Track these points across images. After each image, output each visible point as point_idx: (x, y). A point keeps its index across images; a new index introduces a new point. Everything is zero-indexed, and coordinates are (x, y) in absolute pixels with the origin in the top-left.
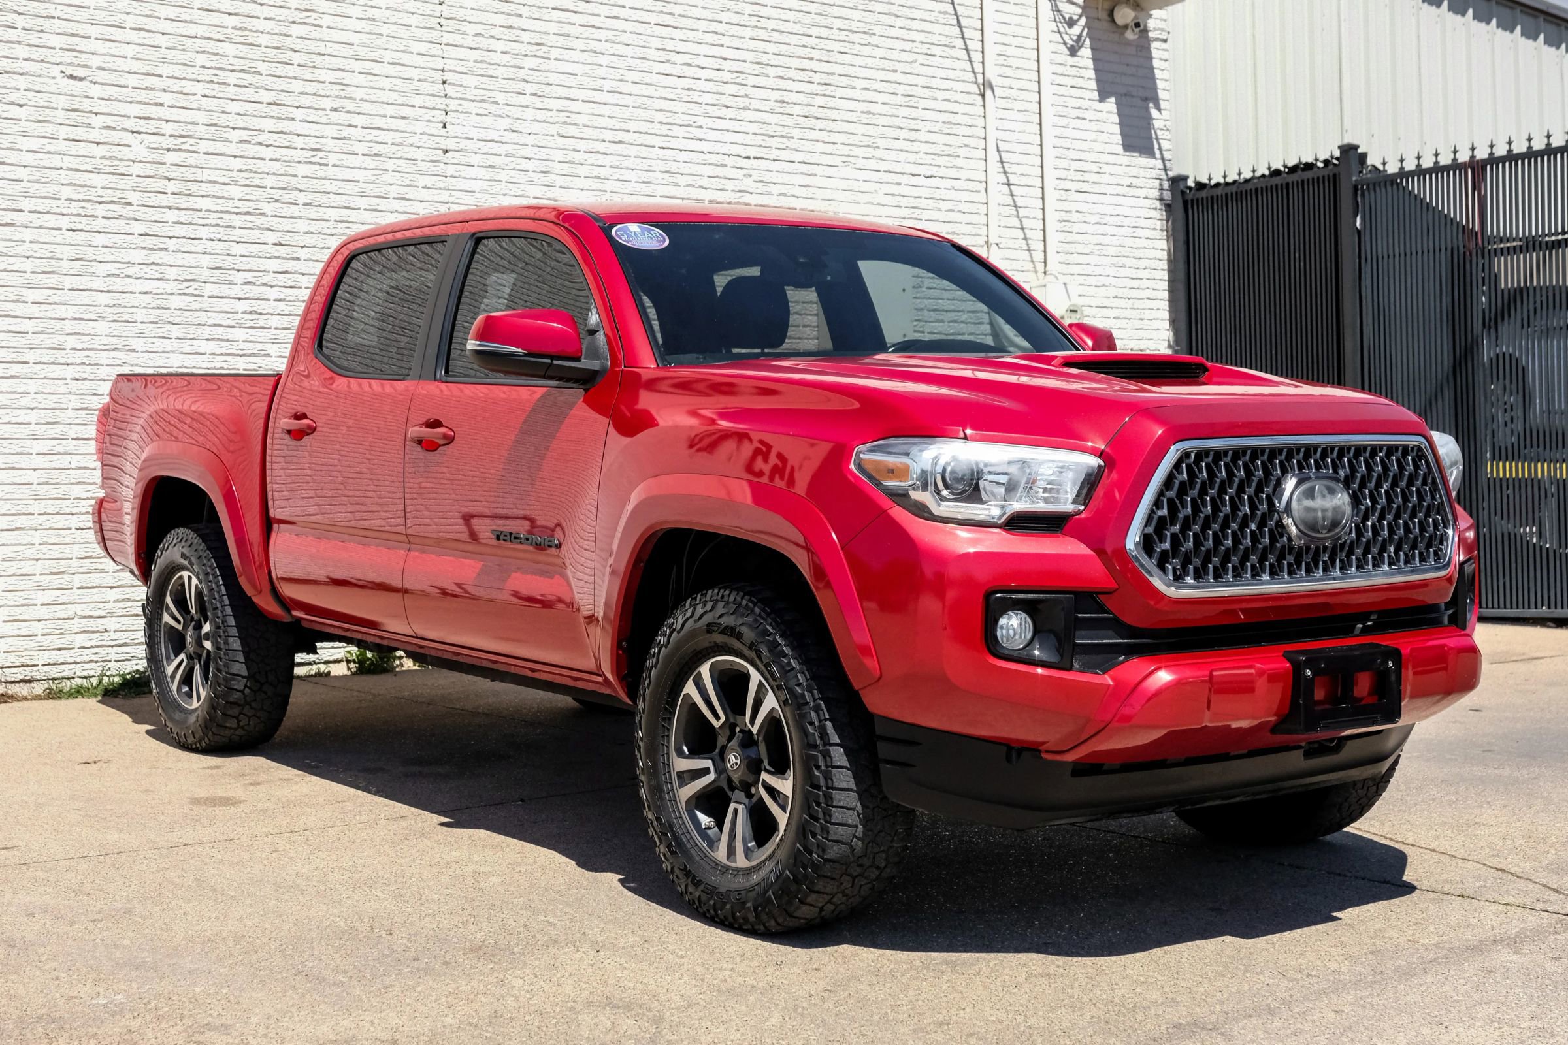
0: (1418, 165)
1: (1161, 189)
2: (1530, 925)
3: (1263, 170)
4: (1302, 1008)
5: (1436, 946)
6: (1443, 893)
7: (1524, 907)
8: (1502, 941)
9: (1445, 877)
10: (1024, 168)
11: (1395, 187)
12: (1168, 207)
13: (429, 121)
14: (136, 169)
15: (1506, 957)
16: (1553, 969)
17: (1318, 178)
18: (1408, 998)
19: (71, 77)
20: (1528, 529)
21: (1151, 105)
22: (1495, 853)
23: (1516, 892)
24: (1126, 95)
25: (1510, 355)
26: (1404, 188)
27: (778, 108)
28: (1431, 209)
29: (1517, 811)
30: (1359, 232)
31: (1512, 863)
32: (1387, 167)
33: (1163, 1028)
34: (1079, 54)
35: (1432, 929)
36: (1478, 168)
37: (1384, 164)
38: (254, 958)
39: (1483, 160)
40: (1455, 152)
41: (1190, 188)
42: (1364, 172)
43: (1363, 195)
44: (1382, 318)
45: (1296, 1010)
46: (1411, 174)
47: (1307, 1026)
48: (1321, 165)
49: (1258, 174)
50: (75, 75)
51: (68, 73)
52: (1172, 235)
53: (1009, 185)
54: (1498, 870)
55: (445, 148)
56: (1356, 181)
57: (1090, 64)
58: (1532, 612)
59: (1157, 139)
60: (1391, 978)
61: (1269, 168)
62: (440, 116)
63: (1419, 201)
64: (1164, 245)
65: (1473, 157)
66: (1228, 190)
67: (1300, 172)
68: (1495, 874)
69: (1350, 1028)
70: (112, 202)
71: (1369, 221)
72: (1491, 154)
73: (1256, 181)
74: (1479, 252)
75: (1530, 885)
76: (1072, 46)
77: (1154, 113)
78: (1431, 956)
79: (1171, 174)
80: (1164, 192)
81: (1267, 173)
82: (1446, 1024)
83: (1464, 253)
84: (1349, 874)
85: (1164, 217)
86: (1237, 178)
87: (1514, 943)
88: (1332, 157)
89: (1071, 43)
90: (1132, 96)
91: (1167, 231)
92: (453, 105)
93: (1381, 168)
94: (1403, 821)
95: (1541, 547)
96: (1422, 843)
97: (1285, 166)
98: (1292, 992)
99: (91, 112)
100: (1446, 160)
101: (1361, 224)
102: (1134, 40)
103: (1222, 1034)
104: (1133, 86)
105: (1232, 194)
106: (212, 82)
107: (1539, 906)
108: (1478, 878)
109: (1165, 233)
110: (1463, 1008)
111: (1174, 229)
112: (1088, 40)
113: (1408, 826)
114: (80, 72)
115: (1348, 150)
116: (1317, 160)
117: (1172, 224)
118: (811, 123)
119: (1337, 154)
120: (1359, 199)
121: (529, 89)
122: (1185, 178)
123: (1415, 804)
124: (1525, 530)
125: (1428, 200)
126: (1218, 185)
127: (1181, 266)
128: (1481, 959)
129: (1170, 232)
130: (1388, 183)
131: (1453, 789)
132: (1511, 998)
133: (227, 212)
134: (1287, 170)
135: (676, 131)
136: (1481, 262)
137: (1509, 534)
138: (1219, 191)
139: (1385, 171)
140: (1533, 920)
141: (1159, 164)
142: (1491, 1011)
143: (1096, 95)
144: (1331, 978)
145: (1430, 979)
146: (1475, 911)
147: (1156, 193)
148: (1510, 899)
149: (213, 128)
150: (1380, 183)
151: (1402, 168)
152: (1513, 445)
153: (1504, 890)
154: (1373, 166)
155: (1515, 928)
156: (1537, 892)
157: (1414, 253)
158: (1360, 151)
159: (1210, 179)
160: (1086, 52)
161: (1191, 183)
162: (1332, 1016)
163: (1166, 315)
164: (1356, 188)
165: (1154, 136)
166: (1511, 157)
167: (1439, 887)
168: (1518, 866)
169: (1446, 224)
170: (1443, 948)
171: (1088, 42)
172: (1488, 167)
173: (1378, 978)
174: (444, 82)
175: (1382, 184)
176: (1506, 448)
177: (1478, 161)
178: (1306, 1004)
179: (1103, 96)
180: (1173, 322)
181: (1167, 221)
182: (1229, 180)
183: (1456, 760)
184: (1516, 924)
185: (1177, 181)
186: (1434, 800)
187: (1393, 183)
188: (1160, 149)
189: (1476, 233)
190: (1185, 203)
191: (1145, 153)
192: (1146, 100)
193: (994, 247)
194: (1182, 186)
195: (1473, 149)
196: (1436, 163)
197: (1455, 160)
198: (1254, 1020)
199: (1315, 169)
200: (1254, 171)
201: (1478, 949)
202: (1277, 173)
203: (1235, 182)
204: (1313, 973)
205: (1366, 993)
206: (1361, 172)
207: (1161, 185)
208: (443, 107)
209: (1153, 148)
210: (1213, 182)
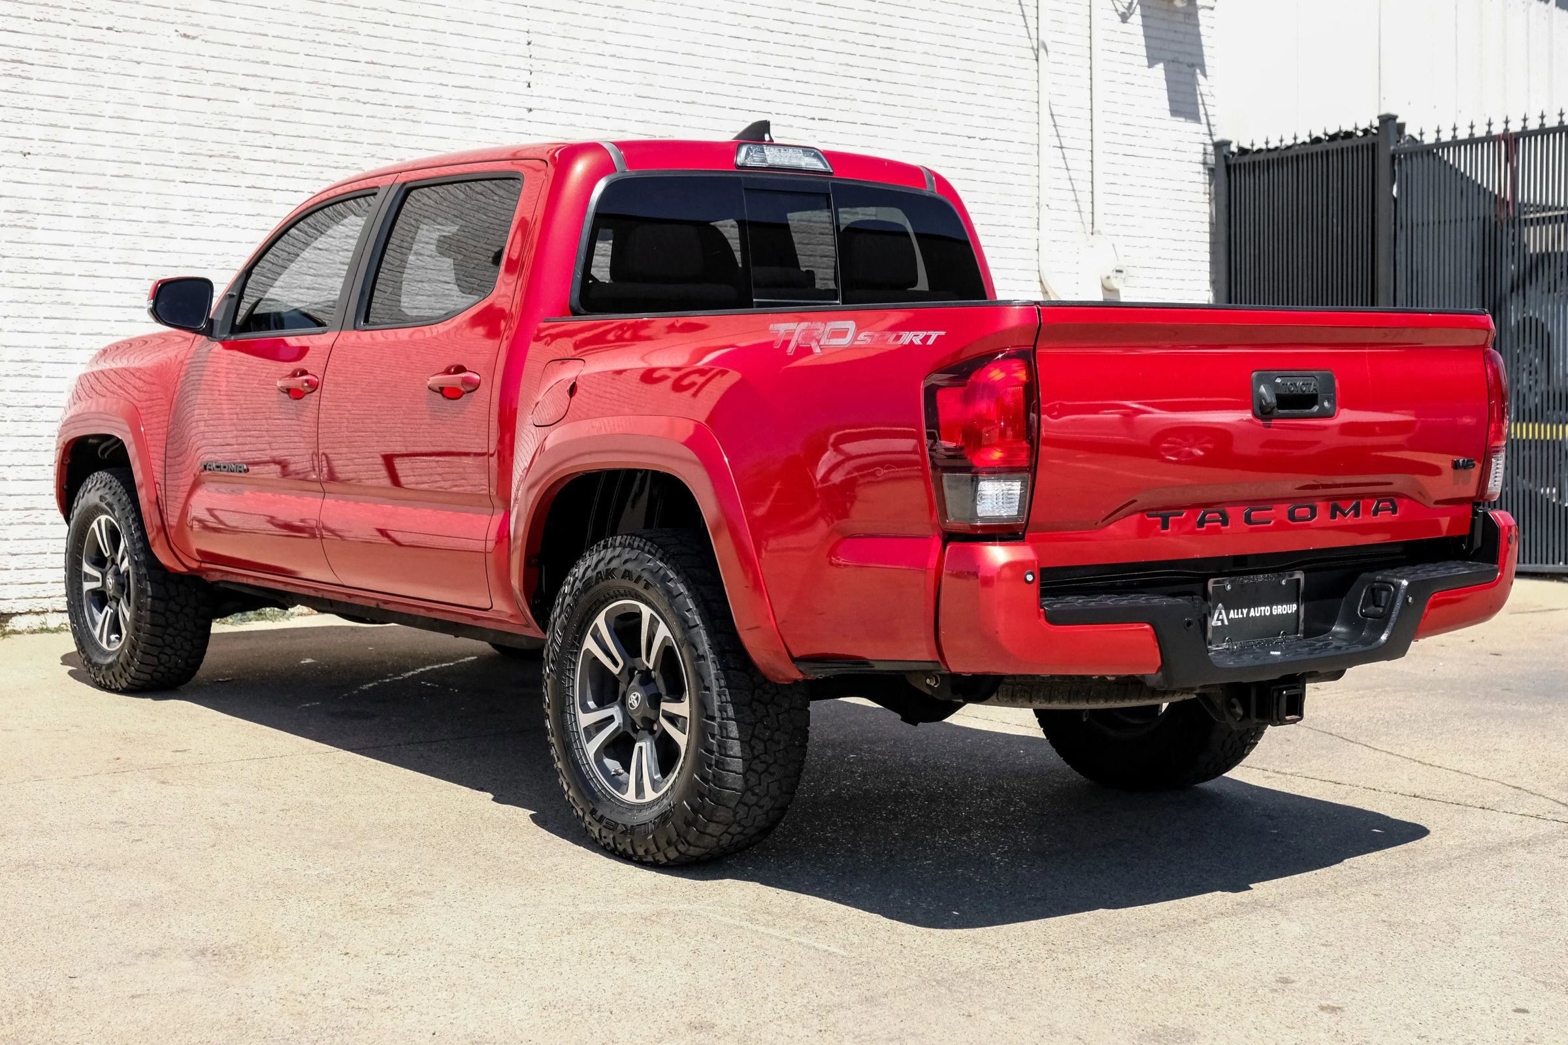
0: (1454, 137)
1: (1205, 154)
2: (1542, 832)
3: (1304, 138)
4: (1346, 892)
5: (1461, 846)
6: (1467, 806)
7: (1537, 817)
8: (1517, 843)
9: (1467, 792)
10: (1075, 132)
11: (1431, 157)
12: (1212, 172)
13: (514, 80)
14: (244, 124)
15: (1520, 854)
16: (1561, 866)
17: (1357, 147)
18: (1437, 886)
19: (185, 36)
20: (1548, 491)
21: (1198, 71)
22: (1512, 774)
23: (1532, 805)
24: (1173, 61)
25: (1537, 320)
26: (1440, 158)
27: (842, 70)
28: (1465, 179)
29: (1532, 740)
30: (1395, 200)
31: (1527, 782)
32: (1424, 137)
33: (1229, 905)
34: (1129, 21)
35: (1456, 833)
36: (1511, 141)
37: (1421, 134)
38: (434, 841)
39: (1516, 134)
40: (1490, 124)
41: (1233, 153)
42: (1402, 141)
43: (1400, 163)
44: (1415, 283)
45: (1342, 893)
46: (1447, 145)
47: (1351, 905)
48: (1360, 134)
49: (1299, 141)
50: (188, 34)
51: (182, 32)
52: (1215, 199)
53: (1061, 148)
54: (1515, 787)
55: (529, 107)
56: (1394, 150)
57: (1140, 31)
58: (1549, 568)
59: (1203, 104)
60: (1422, 870)
61: (1310, 136)
62: (527, 77)
63: (1453, 171)
64: (1206, 208)
65: (1506, 130)
66: (1271, 156)
67: (1340, 140)
68: (1513, 791)
69: (1387, 907)
70: (222, 156)
71: (1405, 189)
72: (1524, 127)
73: (1297, 148)
74: (1510, 223)
75: (1543, 800)
76: (1124, 13)
77: (1200, 78)
78: (1456, 853)
79: (1216, 139)
80: (1208, 157)
81: (1308, 140)
82: (1468, 905)
83: (1496, 223)
84: (1383, 790)
85: (1207, 181)
86: (1278, 144)
87: (1528, 844)
88: (1371, 126)
89: (1123, 10)
90: (1179, 63)
91: (1210, 194)
92: (537, 65)
93: (1418, 138)
94: (1430, 747)
95: (1560, 506)
96: (1447, 765)
97: (1326, 134)
98: (1337, 880)
99: (203, 69)
100: (1480, 132)
101: (1397, 192)
102: (1183, 8)
103: (1279, 910)
104: (1180, 53)
105: (1273, 160)
106: (314, 41)
107: (1550, 816)
108: (1498, 794)
109: (1208, 196)
110: (1484, 894)
111: (1216, 193)
112: (1138, 7)
113: (1434, 751)
114: (191, 31)
115: (1387, 120)
116: (1356, 129)
117: (1215, 187)
118: (873, 85)
119: (1376, 123)
120: (1396, 168)
121: (608, 50)
122: (1228, 143)
123: (1441, 734)
124: (1545, 491)
125: (1462, 170)
126: (1260, 151)
127: (1223, 229)
128: (1499, 856)
129: (1213, 196)
130: (1425, 154)
131: (1475, 722)
132: (1524, 887)
133: (327, 166)
134: (1327, 138)
135: (745, 92)
136: (1511, 231)
137: (1530, 491)
138: (1261, 157)
139: (1422, 141)
140: (1543, 828)
141: (1205, 129)
142: (1508, 896)
143: (1145, 62)
144: (1370, 870)
145: (1455, 870)
146: (1495, 819)
147: (1200, 158)
148: (1525, 811)
149: (315, 86)
150: (1416, 153)
151: (1438, 139)
152: (1536, 405)
153: (1520, 803)
154: (1411, 136)
155: (1528, 833)
156: (1548, 805)
157: (1448, 222)
158: (1398, 121)
159: (1252, 145)
160: (1136, 19)
161: (1234, 148)
162: (1372, 899)
163: (1207, 276)
164: (1393, 158)
165: (1200, 101)
166: (1543, 131)
167: (1462, 801)
168: (1532, 784)
169: (1479, 193)
170: (1466, 848)
171: (1138, 10)
172: (1521, 140)
173: (1411, 870)
174: (529, 43)
175: (1419, 154)
176: (1530, 410)
177: (1511, 134)
178: (1349, 889)
179: (1152, 61)
180: (1213, 283)
181: (1210, 185)
182: (1271, 146)
183: (1477, 696)
184: (1530, 829)
185: (1221, 146)
186: (1457, 730)
187: (1430, 153)
188: (1206, 114)
189: (1508, 203)
190: (1228, 167)
191: (1190, 118)
192: (1192, 66)
193: (1044, 208)
194: (1225, 151)
195: (1507, 122)
196: (1471, 135)
197: (1489, 132)
198: (1306, 901)
199: (1354, 138)
200: (1295, 138)
201: (1497, 849)
202: (1317, 140)
203: (1276, 148)
204: (1355, 866)
205: (1400, 881)
206: (1399, 141)
207: (1205, 149)
208: (528, 67)
209: (1198, 114)
210: (1255, 148)
